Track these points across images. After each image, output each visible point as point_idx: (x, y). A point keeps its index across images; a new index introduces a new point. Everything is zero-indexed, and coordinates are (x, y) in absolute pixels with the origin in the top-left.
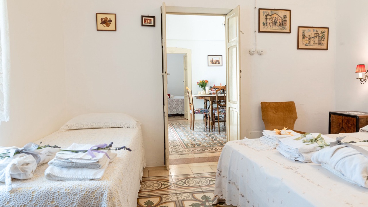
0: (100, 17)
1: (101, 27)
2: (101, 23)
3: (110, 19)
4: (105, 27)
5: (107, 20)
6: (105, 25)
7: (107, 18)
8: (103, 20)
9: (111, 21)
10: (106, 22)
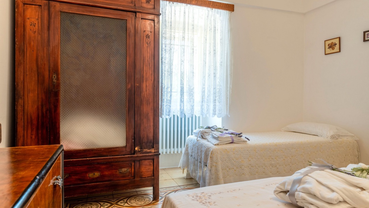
0: (328, 43)
1: (329, 51)
2: (328, 48)
3: (335, 43)
4: (332, 51)
5: (333, 44)
6: (331, 49)
7: (333, 43)
8: (330, 45)
9: (336, 44)
10: (332, 46)
